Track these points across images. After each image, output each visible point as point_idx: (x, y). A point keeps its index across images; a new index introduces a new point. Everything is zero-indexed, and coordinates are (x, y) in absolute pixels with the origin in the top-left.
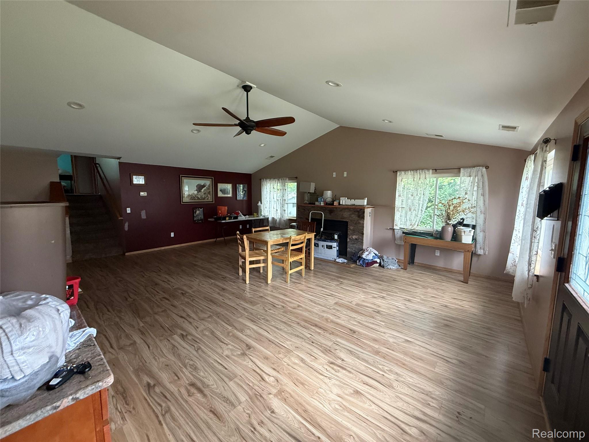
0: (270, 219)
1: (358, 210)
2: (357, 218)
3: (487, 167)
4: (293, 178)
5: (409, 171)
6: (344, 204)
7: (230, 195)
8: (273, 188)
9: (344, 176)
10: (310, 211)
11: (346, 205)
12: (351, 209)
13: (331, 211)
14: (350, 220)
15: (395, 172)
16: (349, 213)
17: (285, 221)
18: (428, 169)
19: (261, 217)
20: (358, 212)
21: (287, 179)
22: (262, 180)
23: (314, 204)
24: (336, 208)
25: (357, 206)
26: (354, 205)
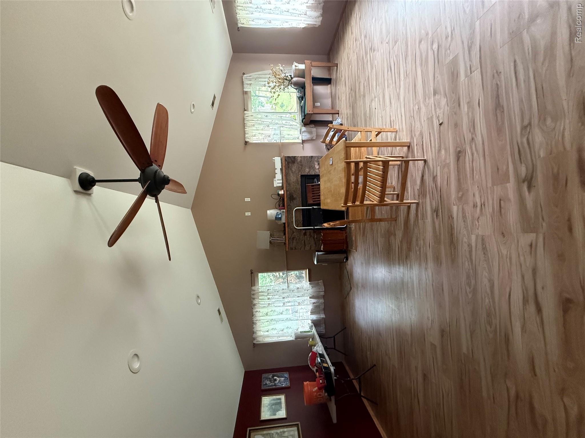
0: (314, 317)
1: (286, 163)
2: (296, 164)
3: (244, 74)
4: (253, 281)
5: (245, 130)
6: (281, 181)
7: (283, 397)
8: (267, 314)
9: (250, 201)
10: (294, 230)
11: (282, 178)
12: (286, 172)
13: (291, 198)
14: (299, 172)
15: (246, 143)
16: (292, 175)
17: (312, 287)
18: (244, 114)
19: (314, 330)
20: (288, 163)
21: (253, 288)
22: (255, 342)
23: (284, 223)
24: (287, 191)
25: (282, 166)
26: (281, 169)
